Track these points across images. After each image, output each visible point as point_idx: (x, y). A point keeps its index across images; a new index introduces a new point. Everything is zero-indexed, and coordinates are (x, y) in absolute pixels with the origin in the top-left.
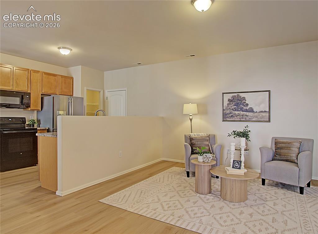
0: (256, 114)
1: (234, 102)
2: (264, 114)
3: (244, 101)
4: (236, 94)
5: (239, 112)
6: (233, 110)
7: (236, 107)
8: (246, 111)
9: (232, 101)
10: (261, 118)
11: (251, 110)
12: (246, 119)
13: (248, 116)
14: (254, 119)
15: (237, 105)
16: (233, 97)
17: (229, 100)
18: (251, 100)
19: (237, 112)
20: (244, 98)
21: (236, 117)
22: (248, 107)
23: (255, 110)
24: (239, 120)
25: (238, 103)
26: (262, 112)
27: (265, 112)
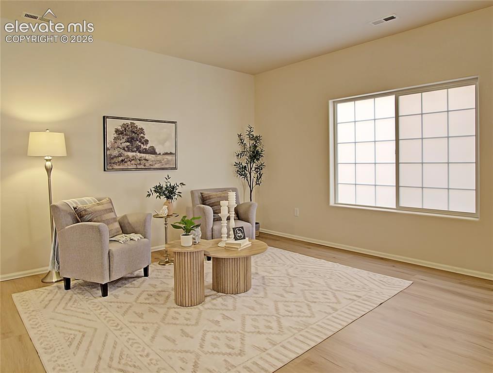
0: (159, 157)
1: (126, 135)
2: (169, 157)
3: (142, 135)
4: (129, 122)
5: (134, 154)
6: (124, 149)
7: (128, 144)
8: (146, 152)
9: (122, 133)
10: (166, 164)
11: (152, 151)
12: (145, 166)
13: (148, 160)
14: (156, 166)
15: (131, 140)
16: (125, 126)
17: (117, 131)
18: (153, 135)
19: (130, 154)
20: (142, 129)
21: (129, 163)
22: (149, 145)
23: (157, 151)
24: (135, 167)
25: (133, 138)
26: (166, 154)
27: (171, 153)
